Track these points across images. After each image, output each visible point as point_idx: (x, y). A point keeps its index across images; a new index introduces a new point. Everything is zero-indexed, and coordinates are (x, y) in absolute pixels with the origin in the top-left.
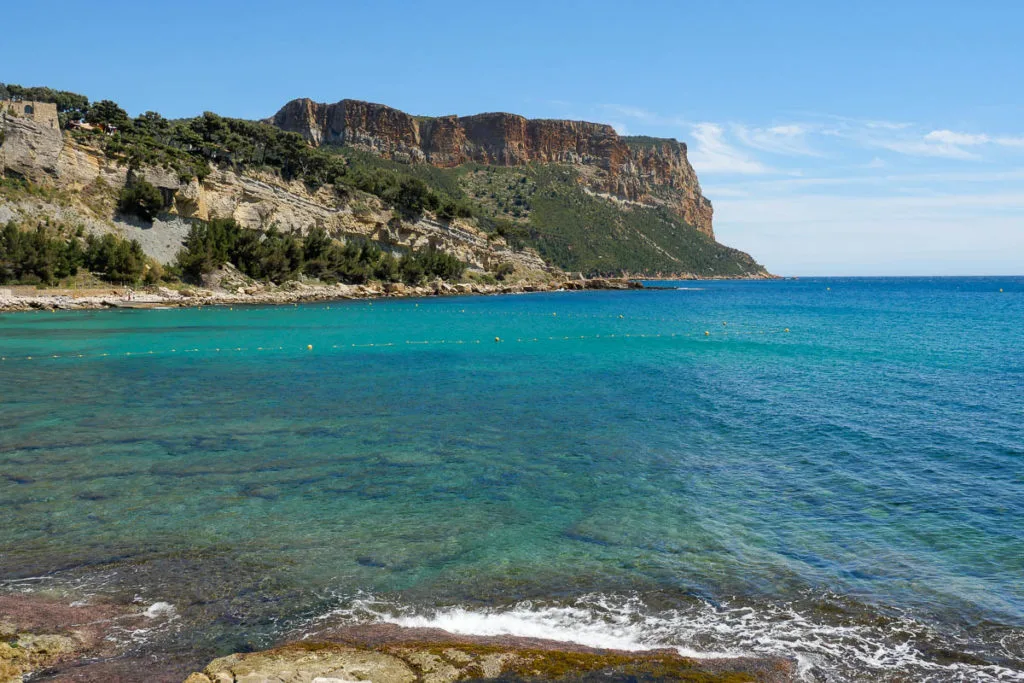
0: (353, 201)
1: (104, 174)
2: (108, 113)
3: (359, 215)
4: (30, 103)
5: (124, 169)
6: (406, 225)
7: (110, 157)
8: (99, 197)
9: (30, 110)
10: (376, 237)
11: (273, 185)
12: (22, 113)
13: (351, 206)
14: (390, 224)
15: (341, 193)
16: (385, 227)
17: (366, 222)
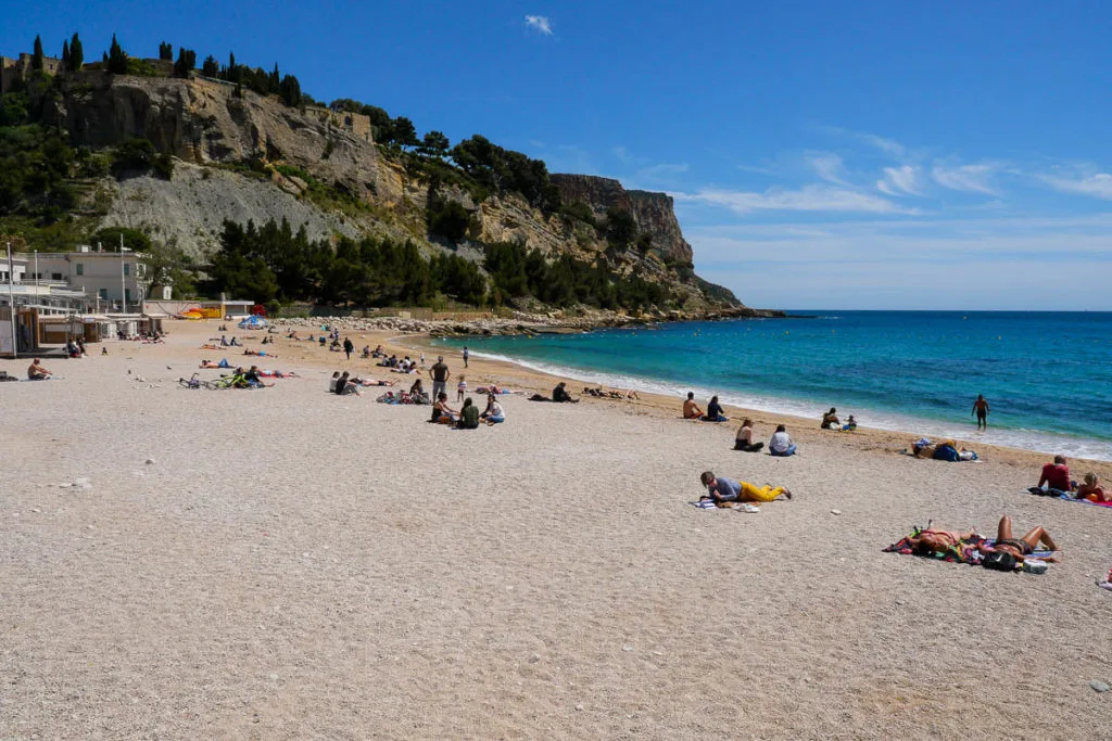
0: (575, 230)
1: (408, 194)
2: (404, 130)
3: (583, 244)
4: (349, 115)
5: (425, 189)
6: (619, 254)
7: (413, 176)
8: (410, 216)
9: (349, 121)
10: (595, 265)
11: (525, 211)
12: (343, 125)
13: (575, 235)
14: (606, 252)
15: (567, 223)
16: (603, 256)
17: (588, 251)
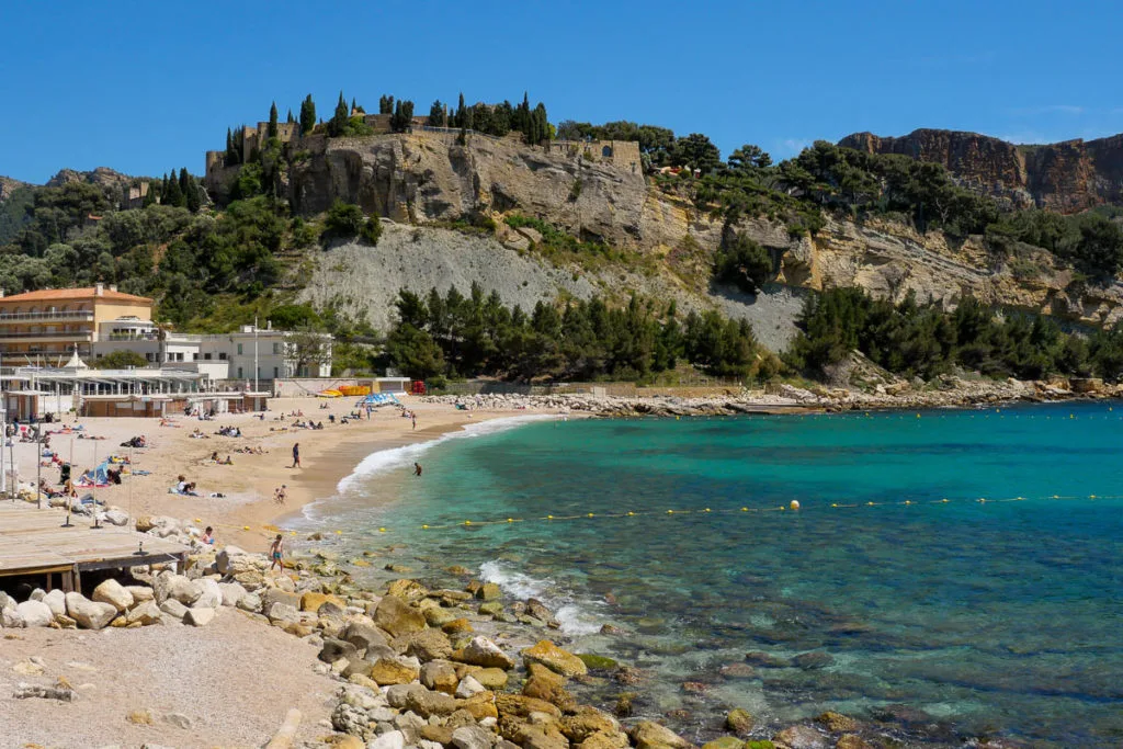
0: (1012, 258)
1: (694, 233)
2: (698, 150)
3: (1022, 279)
4: (609, 143)
5: (719, 224)
6: (1092, 291)
7: (701, 208)
8: (689, 263)
9: (608, 152)
10: (1047, 310)
11: (904, 239)
12: (600, 156)
13: (1010, 266)
14: (1068, 290)
15: (996, 247)
16: (1062, 295)
17: (1033, 289)
